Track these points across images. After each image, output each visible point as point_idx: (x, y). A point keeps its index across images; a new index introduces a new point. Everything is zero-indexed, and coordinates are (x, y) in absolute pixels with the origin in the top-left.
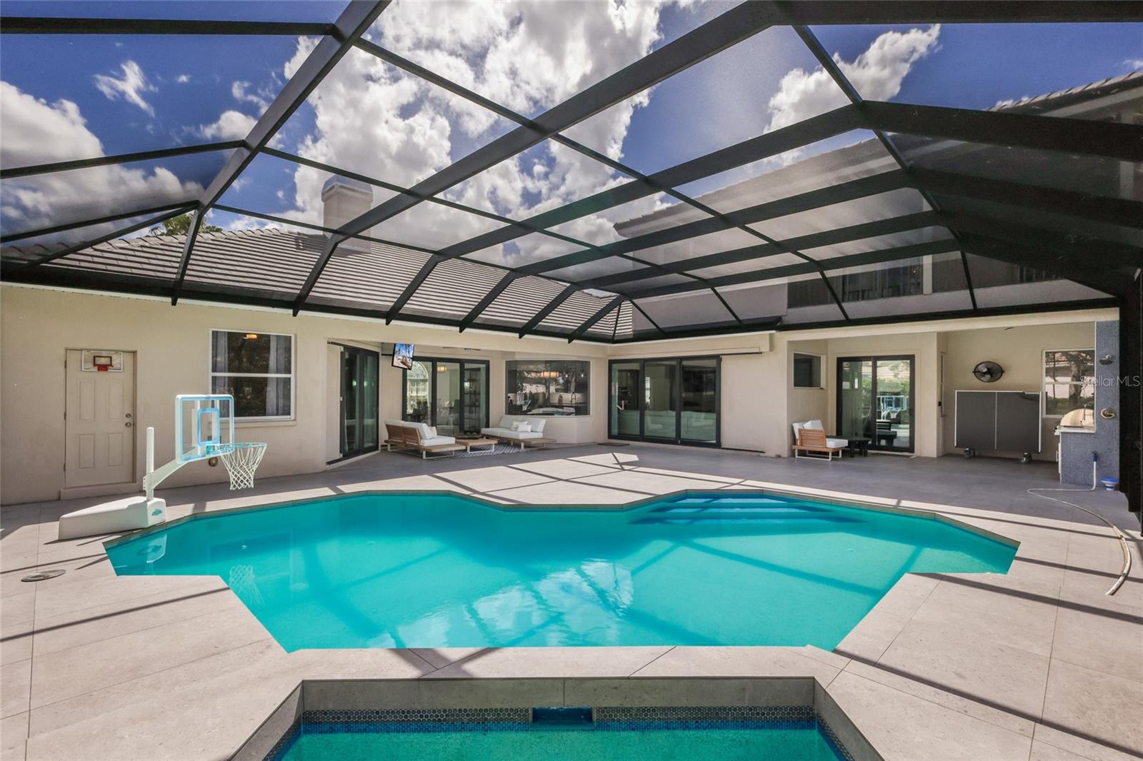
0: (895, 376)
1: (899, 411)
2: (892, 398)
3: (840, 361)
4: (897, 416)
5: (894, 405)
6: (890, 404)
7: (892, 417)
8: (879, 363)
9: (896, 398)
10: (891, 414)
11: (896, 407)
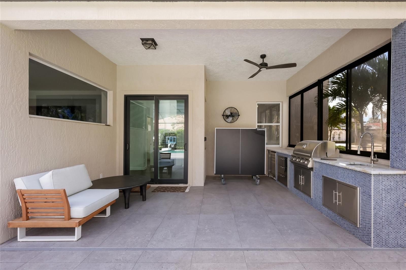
0: (173, 128)
1: (175, 143)
2: (172, 138)
3: (128, 99)
4: (174, 146)
5: (173, 141)
6: (171, 141)
7: (172, 147)
8: (161, 102)
9: (174, 138)
10: (172, 145)
11: (173, 142)
